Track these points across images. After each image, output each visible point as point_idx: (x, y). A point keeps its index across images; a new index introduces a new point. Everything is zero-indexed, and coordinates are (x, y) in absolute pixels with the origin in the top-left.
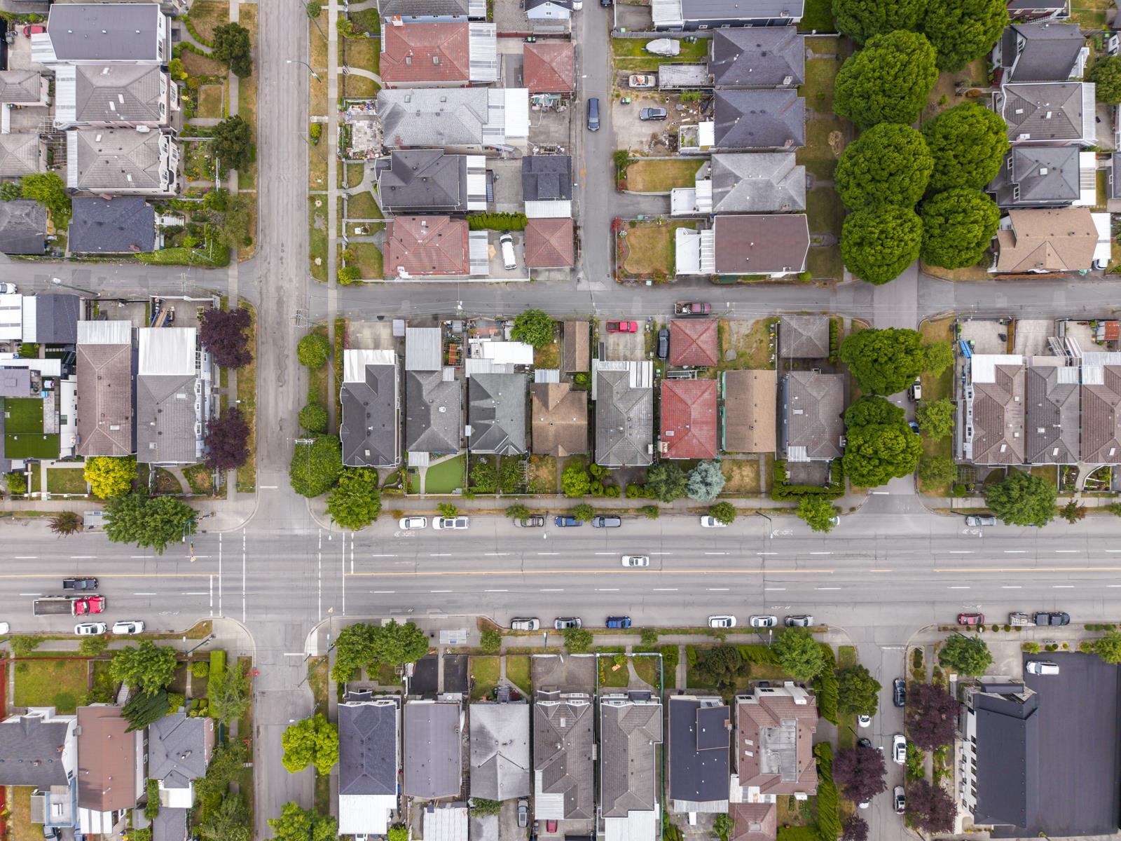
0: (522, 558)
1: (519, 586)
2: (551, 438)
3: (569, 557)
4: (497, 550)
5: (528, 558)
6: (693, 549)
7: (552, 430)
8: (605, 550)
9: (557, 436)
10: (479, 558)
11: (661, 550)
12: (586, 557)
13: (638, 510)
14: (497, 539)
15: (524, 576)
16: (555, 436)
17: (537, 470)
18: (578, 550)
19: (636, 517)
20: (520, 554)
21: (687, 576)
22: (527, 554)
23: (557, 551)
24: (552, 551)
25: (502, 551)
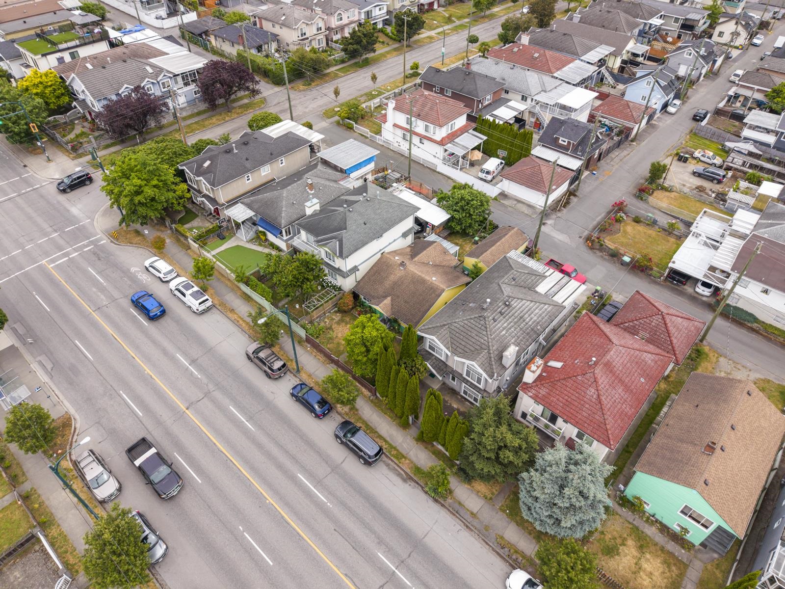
0: (207, 394)
5: (214, 401)
7: (398, 274)
8: (317, 482)
9: (396, 284)
10: (165, 352)
13: (418, 470)
14: (210, 351)
15: (180, 416)
17: (338, 323)
20: (211, 387)
22: (218, 395)
23: (255, 423)
24: (250, 419)
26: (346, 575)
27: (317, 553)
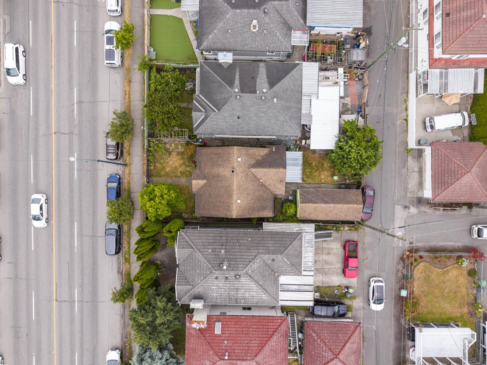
0: (71, 133)
1: (36, 129)
2: (215, 170)
3: (71, 190)
4: (80, 102)
5: (71, 141)
6: (82, 339)
7: (225, 172)
8: (81, 235)
9: (218, 177)
10: (70, 80)
11: (81, 301)
12: (71, 210)
13: (129, 274)
14: (94, 103)
15: (48, 134)
16: (218, 176)
17: (178, 153)
18: (80, 201)
19: (120, 272)
20: (76, 131)
21: (50, 332)
22: (75, 139)
23: (79, 176)
25: (80, 110)
26: (56, 283)
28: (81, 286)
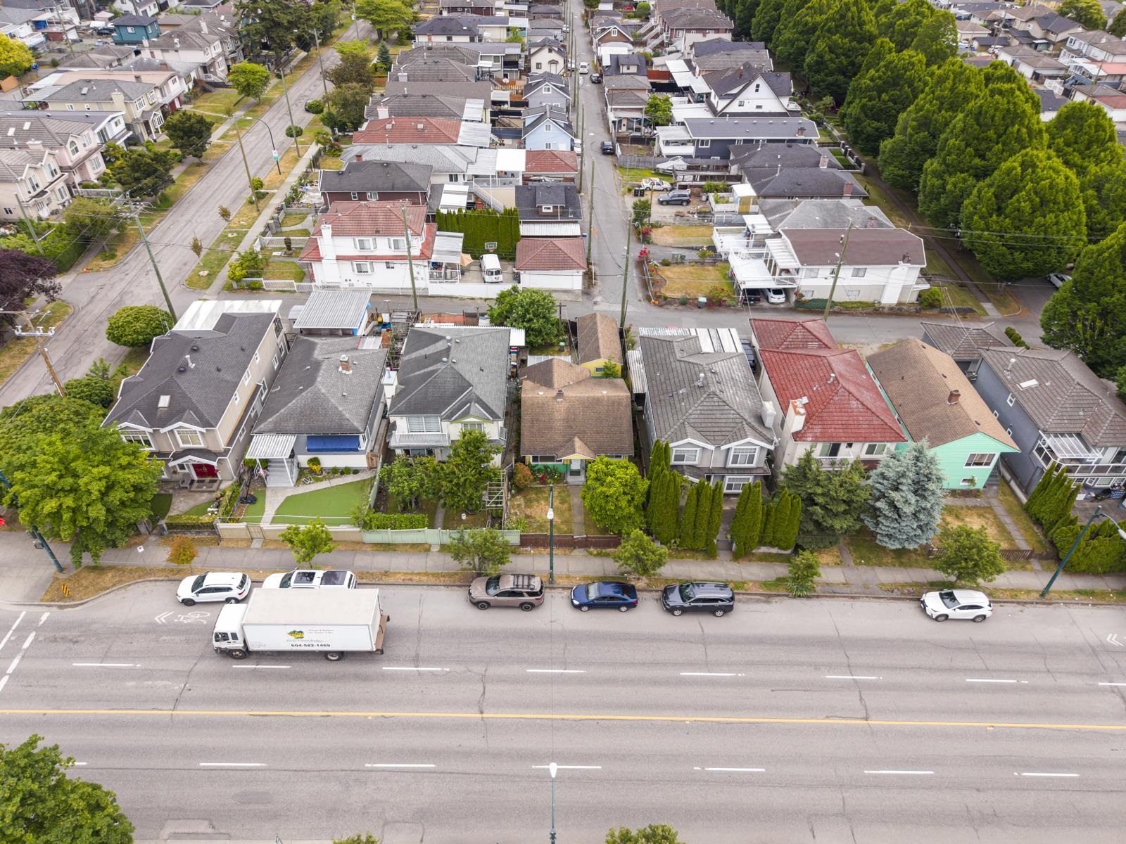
0: (483, 679)
2: (558, 425)
3: (610, 681)
4: (416, 660)
5: (500, 680)
7: (560, 409)
8: (707, 665)
9: (569, 421)
11: (850, 668)
12: (655, 682)
13: (765, 584)
14: (421, 634)
15: (486, 727)
17: (528, 506)
20: (480, 669)
22: (494, 670)
23: (576, 664)
24: (565, 664)
25: (433, 661)
26: (827, 717)
27: (784, 723)
28: (817, 666)
